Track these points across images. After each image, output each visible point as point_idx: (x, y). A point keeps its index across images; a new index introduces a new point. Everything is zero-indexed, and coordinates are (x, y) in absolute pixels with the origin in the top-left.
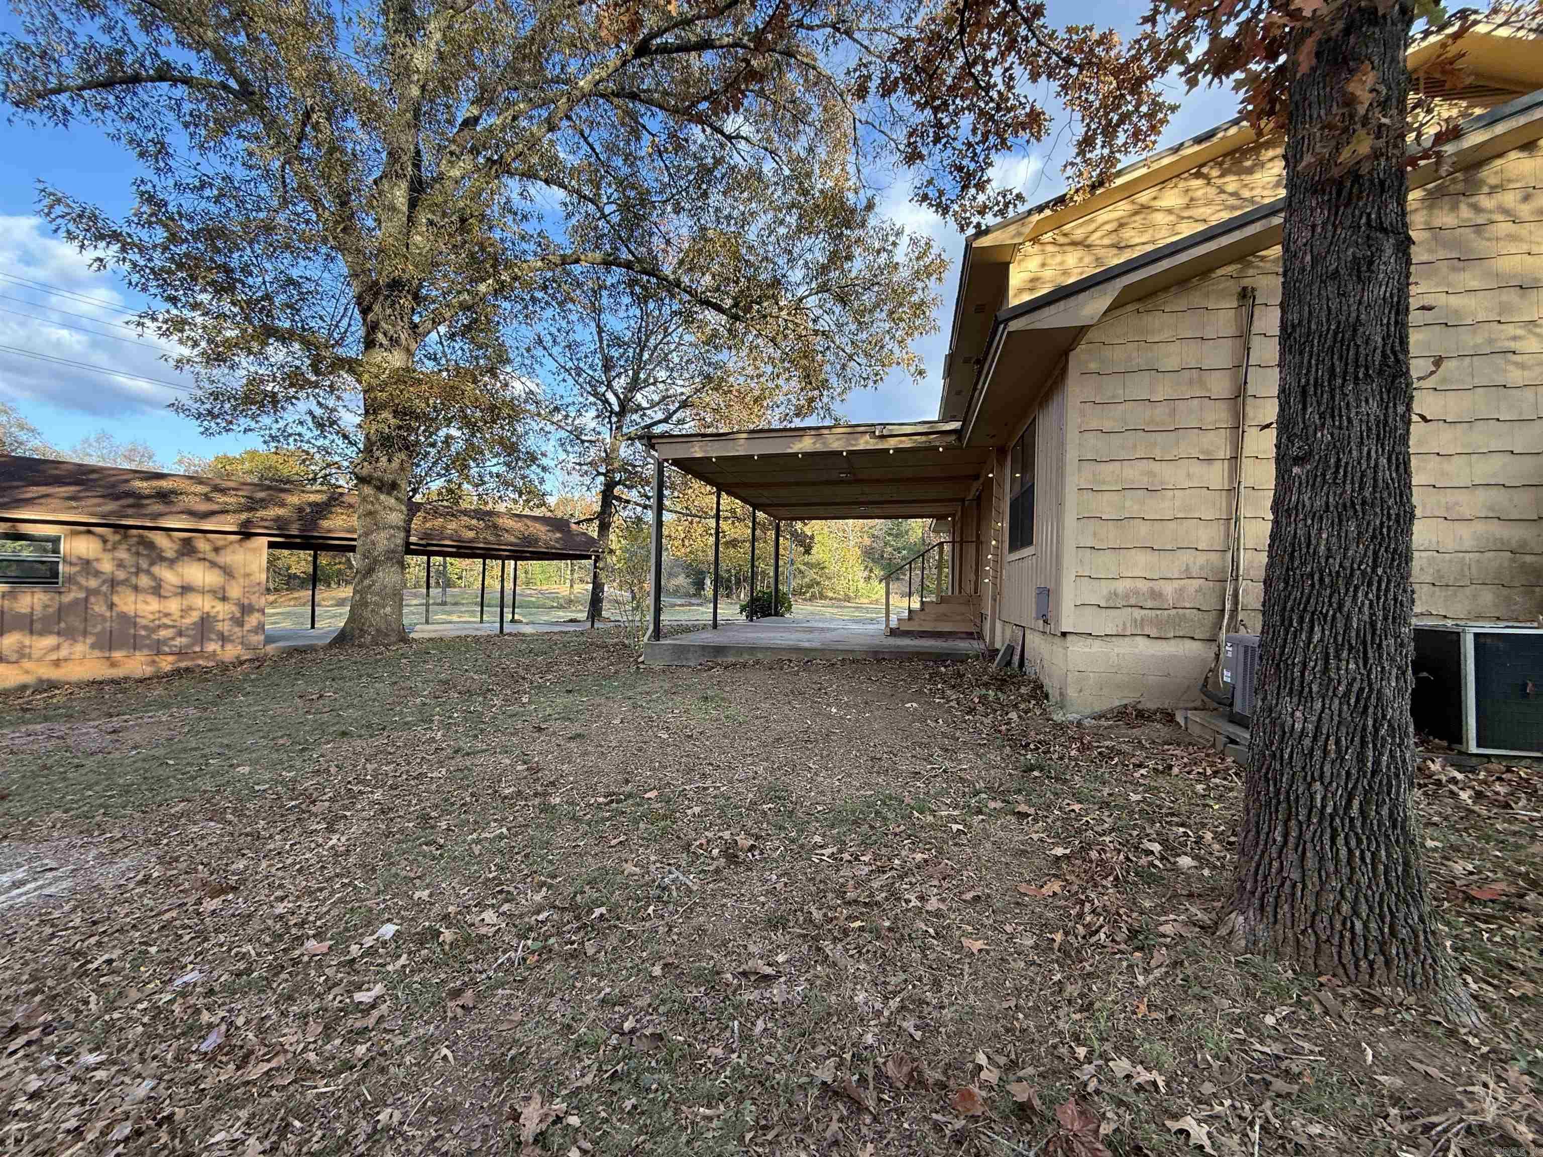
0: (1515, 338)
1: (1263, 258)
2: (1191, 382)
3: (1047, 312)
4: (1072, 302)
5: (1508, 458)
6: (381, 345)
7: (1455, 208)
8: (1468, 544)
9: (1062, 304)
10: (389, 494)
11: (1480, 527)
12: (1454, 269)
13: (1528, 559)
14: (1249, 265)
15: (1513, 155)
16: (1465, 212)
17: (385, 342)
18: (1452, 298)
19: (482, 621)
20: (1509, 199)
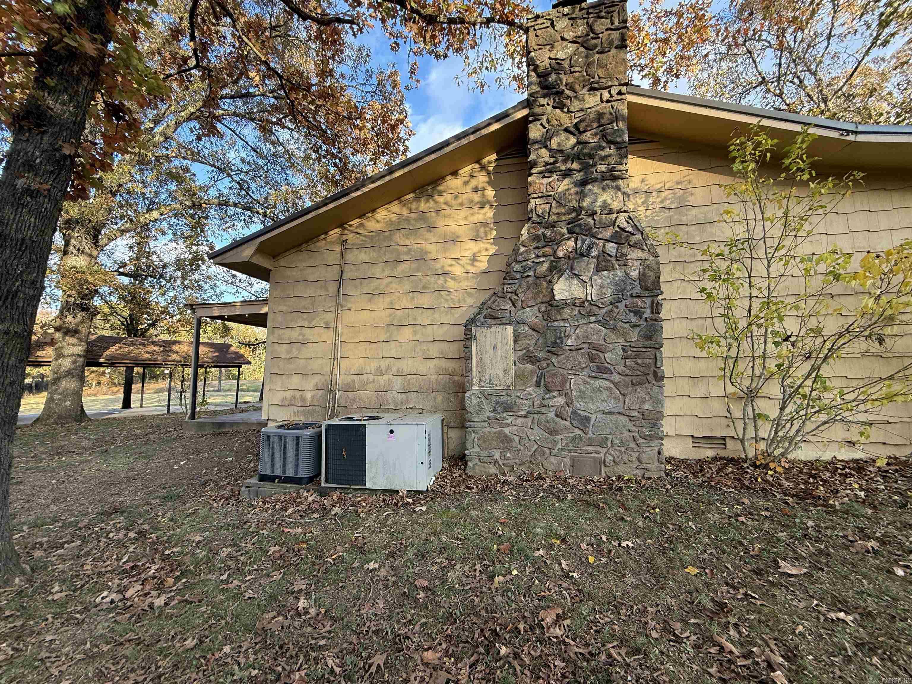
0: (451, 265)
1: (351, 226)
2: (321, 288)
3: (229, 254)
4: (239, 249)
5: (449, 326)
6: (72, 253)
7: (427, 201)
8: (432, 372)
9: (235, 251)
10: (73, 336)
11: (436, 362)
12: (427, 231)
13: (456, 378)
14: (345, 229)
15: (449, 177)
16: (431, 204)
17: (75, 251)
18: (427, 246)
19: (141, 406)
20: (449, 197)
